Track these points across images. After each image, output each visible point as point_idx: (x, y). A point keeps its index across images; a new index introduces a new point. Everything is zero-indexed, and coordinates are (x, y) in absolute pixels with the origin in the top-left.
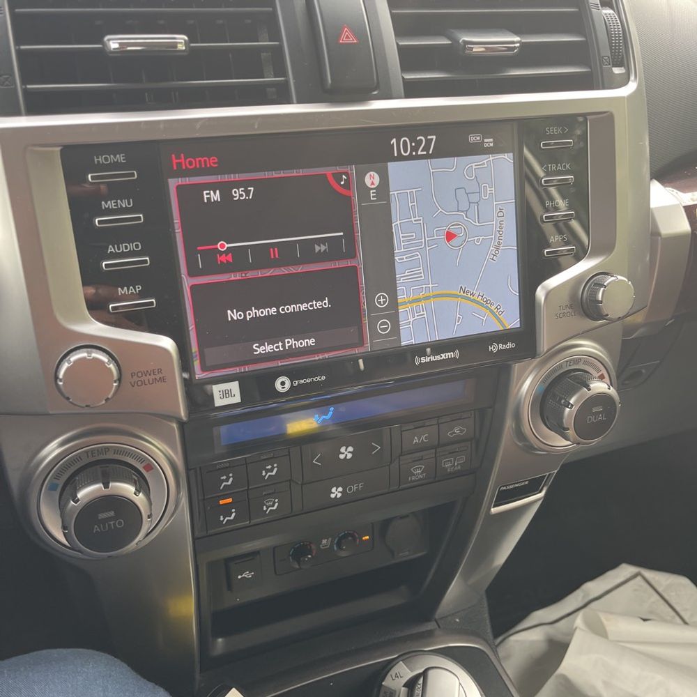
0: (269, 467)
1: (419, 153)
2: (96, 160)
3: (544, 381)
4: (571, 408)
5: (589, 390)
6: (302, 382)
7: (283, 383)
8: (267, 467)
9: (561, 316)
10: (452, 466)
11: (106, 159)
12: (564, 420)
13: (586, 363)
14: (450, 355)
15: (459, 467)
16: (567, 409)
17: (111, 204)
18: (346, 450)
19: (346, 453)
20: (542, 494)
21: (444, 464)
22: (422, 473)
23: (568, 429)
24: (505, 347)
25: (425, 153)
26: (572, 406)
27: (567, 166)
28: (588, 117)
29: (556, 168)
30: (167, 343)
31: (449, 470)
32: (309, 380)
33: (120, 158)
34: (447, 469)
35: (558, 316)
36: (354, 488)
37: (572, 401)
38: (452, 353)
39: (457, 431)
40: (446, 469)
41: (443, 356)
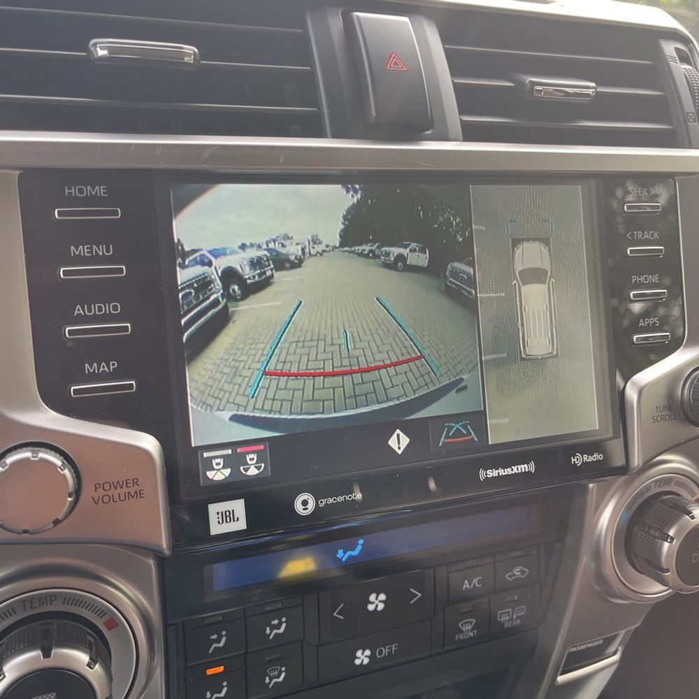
0: (276, 622)
2: (67, 191)
3: (629, 507)
4: (671, 542)
5: (693, 518)
6: (331, 501)
7: (305, 503)
8: (274, 622)
9: (659, 419)
10: (509, 620)
11: (81, 191)
12: (663, 559)
13: (679, 484)
14: (523, 468)
15: (519, 622)
16: (666, 545)
17: (83, 250)
18: (377, 599)
19: (377, 602)
20: (616, 657)
21: (500, 618)
22: (472, 630)
23: (668, 571)
24: (591, 459)
26: (672, 539)
27: (656, 235)
28: (676, 178)
29: (643, 236)
30: (148, 443)
31: (506, 625)
32: (340, 499)
33: (100, 191)
34: (503, 625)
35: (655, 420)
36: (385, 651)
37: (671, 533)
38: (526, 466)
39: (517, 572)
40: (501, 624)
41: (515, 468)
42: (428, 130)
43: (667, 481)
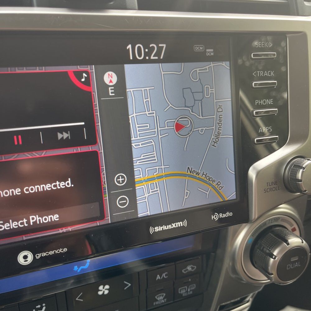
0: (39, 306)
1: (152, 58)
3: (253, 235)
4: (275, 258)
5: (288, 244)
6: (44, 254)
7: (25, 257)
8: (37, 307)
9: (268, 190)
10: (186, 292)
12: (269, 268)
13: (283, 220)
14: (180, 224)
15: (191, 292)
16: (272, 260)
18: (103, 288)
19: (104, 290)
20: (248, 304)
21: (180, 291)
22: (164, 299)
23: (272, 274)
24: (224, 216)
25: (157, 58)
26: (276, 257)
27: (272, 74)
28: (288, 35)
29: (263, 74)
31: (184, 295)
32: (51, 253)
34: (182, 295)
35: (266, 191)
37: (275, 253)
38: (181, 223)
39: (189, 268)
41: (174, 225)
42: (111, 2)
43: (277, 219)
